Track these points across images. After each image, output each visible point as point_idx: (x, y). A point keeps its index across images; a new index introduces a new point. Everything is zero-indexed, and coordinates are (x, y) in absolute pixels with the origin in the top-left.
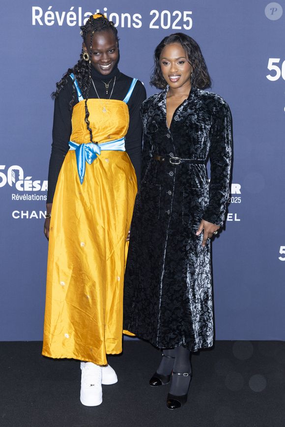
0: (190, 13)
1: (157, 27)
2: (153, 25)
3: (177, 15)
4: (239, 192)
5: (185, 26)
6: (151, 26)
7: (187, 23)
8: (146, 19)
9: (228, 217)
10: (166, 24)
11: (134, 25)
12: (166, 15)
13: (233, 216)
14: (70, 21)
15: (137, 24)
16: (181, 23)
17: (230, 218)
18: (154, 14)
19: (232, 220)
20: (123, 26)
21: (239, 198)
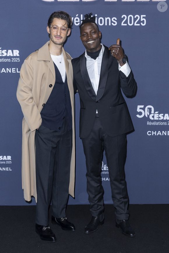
0: (145, 16)
1: (126, 25)
2: (123, 24)
3: (137, 18)
5: (142, 24)
6: (122, 24)
7: (143, 22)
8: (120, 20)
10: (131, 23)
11: (113, 24)
12: (131, 18)
14: (76, 22)
15: (114, 23)
16: (139, 22)
18: (124, 17)
20: (106, 24)
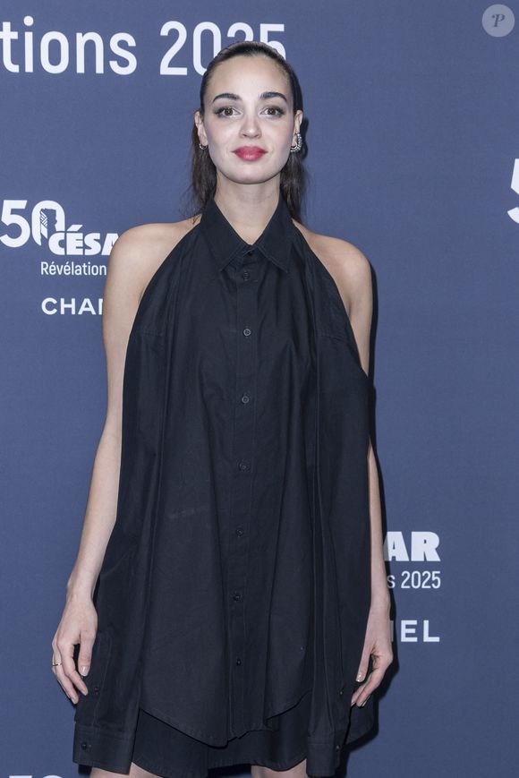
1: (183, 71)
2: (170, 66)
3: (241, 35)
4: (434, 557)
6: (165, 69)
8: (150, 49)
9: (404, 631)
11: (114, 65)
12: (207, 36)
13: (419, 628)
15: (123, 63)
17: (408, 635)
18: (174, 34)
19: (415, 640)
20: (81, 68)
21: (434, 575)
